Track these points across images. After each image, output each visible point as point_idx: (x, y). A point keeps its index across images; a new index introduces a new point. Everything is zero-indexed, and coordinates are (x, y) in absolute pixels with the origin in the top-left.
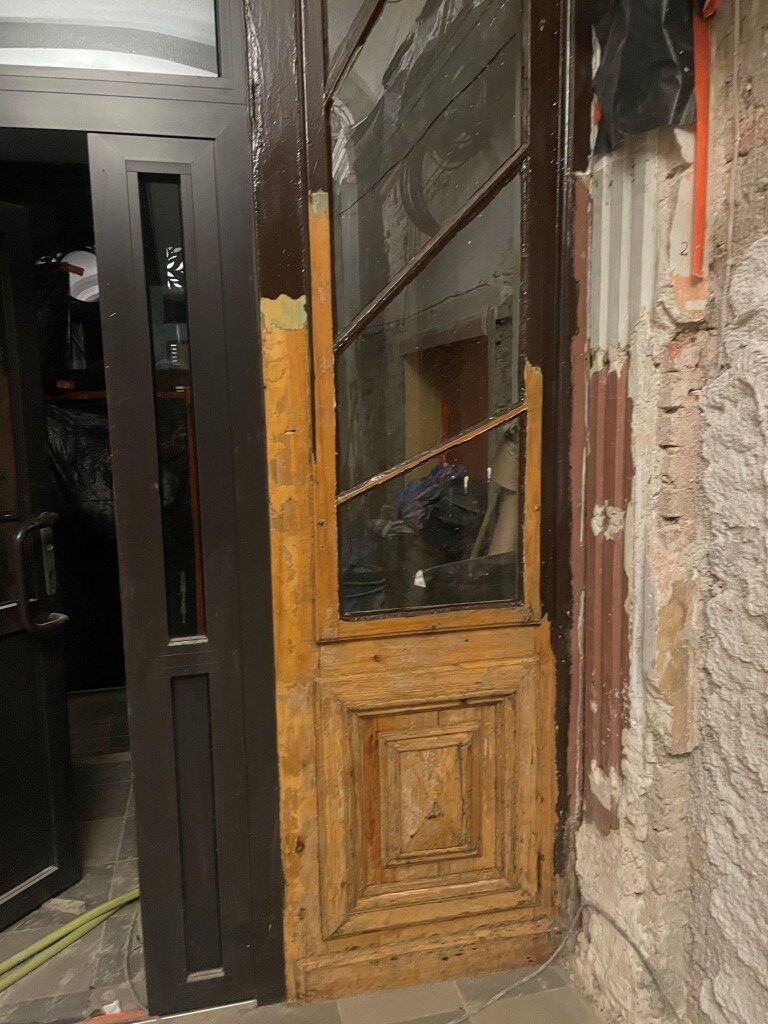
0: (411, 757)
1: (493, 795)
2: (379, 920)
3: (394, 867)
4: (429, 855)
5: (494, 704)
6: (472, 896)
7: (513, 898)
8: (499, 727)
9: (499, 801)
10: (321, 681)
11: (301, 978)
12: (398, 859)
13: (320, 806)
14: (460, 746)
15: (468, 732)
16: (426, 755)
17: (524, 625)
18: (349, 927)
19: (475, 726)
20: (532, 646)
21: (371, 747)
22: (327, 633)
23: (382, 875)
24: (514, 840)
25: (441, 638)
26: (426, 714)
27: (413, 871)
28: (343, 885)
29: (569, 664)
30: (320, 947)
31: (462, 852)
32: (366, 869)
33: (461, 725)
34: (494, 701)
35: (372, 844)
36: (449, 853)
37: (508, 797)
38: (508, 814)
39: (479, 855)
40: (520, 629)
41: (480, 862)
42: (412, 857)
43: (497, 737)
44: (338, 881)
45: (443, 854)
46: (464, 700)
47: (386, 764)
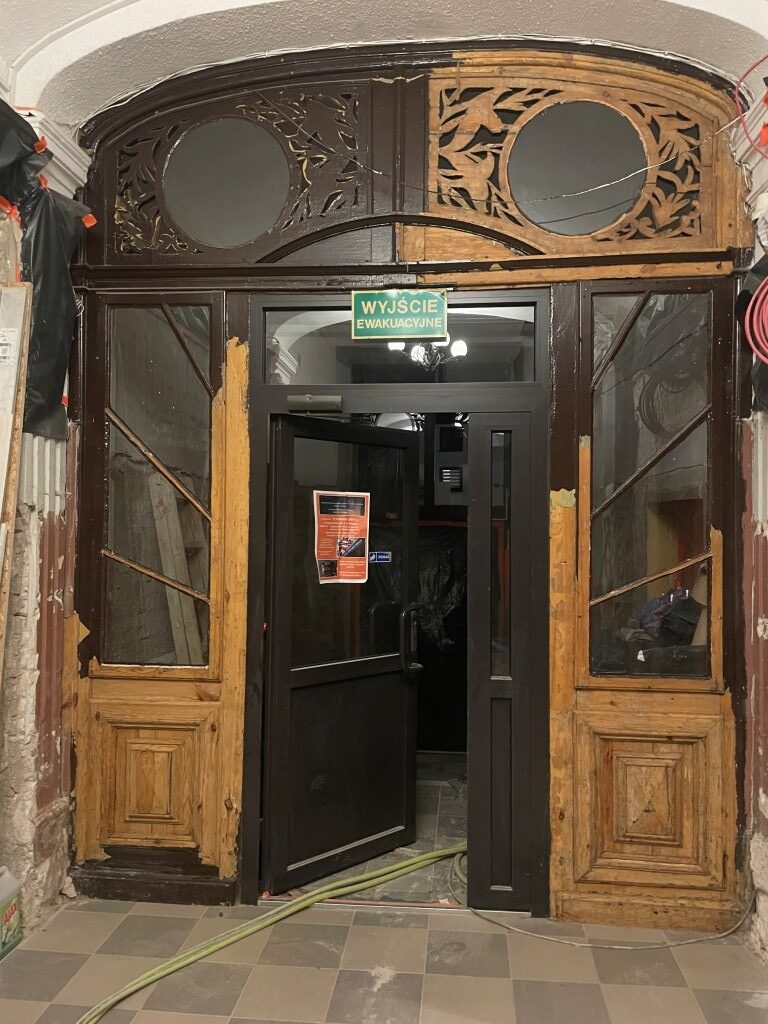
0: (634, 769)
1: (691, 806)
2: (612, 875)
3: (622, 842)
4: (646, 838)
5: (692, 743)
6: (675, 872)
7: (704, 881)
8: (695, 759)
9: (696, 811)
10: (577, 712)
11: (560, 903)
12: (624, 836)
13: (575, 793)
14: (667, 767)
15: (673, 759)
16: (644, 769)
17: (712, 692)
18: (591, 876)
19: (677, 756)
20: (718, 708)
21: (608, 760)
22: (582, 683)
23: (614, 846)
24: (705, 839)
25: (655, 695)
26: (645, 744)
27: (635, 848)
28: (588, 846)
29: (744, 722)
30: (572, 886)
31: (668, 840)
32: (603, 840)
33: (668, 753)
34: (690, 741)
35: (607, 824)
36: (659, 839)
37: (701, 809)
38: (701, 819)
39: (680, 846)
40: (710, 696)
41: (681, 852)
42: (633, 837)
43: (694, 766)
44: (585, 843)
45: (655, 839)
46: (670, 738)
47: (617, 772)
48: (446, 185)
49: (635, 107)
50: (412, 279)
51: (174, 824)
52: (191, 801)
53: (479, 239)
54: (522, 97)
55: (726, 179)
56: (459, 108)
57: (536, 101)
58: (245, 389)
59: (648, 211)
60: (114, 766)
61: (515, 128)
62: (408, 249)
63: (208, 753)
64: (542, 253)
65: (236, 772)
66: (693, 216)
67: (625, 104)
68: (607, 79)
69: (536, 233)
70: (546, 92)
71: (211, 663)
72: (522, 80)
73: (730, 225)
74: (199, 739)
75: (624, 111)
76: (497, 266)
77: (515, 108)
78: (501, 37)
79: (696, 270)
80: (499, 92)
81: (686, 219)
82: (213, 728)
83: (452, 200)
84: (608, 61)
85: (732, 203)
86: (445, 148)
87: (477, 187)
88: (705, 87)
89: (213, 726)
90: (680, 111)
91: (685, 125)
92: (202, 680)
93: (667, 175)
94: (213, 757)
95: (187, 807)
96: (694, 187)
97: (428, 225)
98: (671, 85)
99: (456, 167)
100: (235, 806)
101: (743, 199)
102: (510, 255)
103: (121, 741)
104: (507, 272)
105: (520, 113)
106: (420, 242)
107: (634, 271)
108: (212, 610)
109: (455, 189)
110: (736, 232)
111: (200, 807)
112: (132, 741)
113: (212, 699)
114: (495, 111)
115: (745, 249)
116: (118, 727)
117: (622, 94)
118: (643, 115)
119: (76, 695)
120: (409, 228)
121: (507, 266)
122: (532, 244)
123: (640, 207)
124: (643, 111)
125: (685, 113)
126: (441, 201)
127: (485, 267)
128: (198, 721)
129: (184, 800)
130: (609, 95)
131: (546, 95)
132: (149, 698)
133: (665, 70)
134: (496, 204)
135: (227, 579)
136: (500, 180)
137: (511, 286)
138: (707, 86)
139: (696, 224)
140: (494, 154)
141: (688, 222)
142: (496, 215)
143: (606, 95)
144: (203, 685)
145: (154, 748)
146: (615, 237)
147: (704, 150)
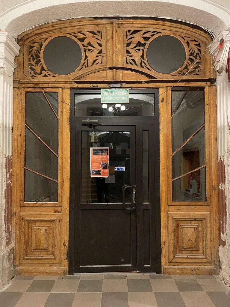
0: (185, 229)
1: (201, 239)
2: (179, 260)
3: (182, 250)
4: (189, 249)
5: (201, 220)
6: (197, 258)
7: (205, 261)
8: (202, 225)
9: (203, 240)
10: (168, 212)
11: (164, 269)
12: (183, 249)
13: (168, 237)
14: (195, 228)
15: (196, 225)
16: (188, 228)
17: (207, 206)
18: (173, 261)
20: (208, 210)
21: (178, 226)
22: (170, 204)
23: (180, 252)
24: (206, 248)
25: (191, 207)
26: (188, 221)
27: (186, 252)
28: (172, 252)
30: (168, 264)
31: (195, 249)
32: (177, 250)
35: (178, 245)
36: (193, 249)
37: (204, 240)
38: (205, 242)
39: (199, 251)
42: (185, 249)
43: (202, 227)
44: (171, 251)
45: (191, 249)
46: (195, 219)
47: (180, 230)
48: (129, 58)
49: (182, 38)
50: (119, 85)
51: (47, 251)
52: (53, 244)
53: (138, 74)
54: (150, 33)
55: (208, 59)
56: (132, 36)
57: (154, 35)
58: (69, 118)
59: (186, 67)
60: (28, 234)
61: (148, 42)
62: (117, 77)
63: (58, 229)
64: (157, 79)
65: (67, 234)
66: (199, 69)
67: (179, 37)
68: (174, 29)
69: (155, 73)
70: (157, 32)
71: (59, 201)
72: (150, 29)
73: (209, 72)
74: (55, 224)
75: (179, 38)
76: (144, 82)
77: (148, 36)
78: (144, 16)
79: (200, 85)
80: (143, 32)
81: (197, 70)
82: (59, 221)
83: (130, 63)
84: (175, 24)
85: (210, 65)
86: (128, 47)
87: (138, 59)
88: (202, 33)
89: (59, 220)
90: (195, 39)
91: (196, 43)
92: (56, 206)
93: (192, 57)
94: (59, 230)
95: (51, 246)
96: (199, 61)
97: (123, 70)
98: (192, 32)
99: (131, 53)
100: (66, 245)
101: (213, 65)
102: (147, 79)
103: (30, 226)
104: (146, 84)
105: (150, 38)
106: (121, 75)
107: (183, 84)
108: (59, 185)
109: (131, 59)
110: (211, 74)
111: (55, 246)
112: (34, 226)
113: (59, 212)
114: (143, 37)
115: (214, 78)
116: (29, 222)
117: (179, 34)
118: (185, 40)
119: (16, 212)
120: (118, 70)
121: (147, 82)
122: (154, 76)
123: (184, 66)
124: (185, 39)
125: (196, 40)
126: (127, 63)
127: (140, 82)
128: (55, 219)
129: (51, 243)
130: (175, 34)
131: (157, 33)
132: (39, 212)
133: (191, 27)
134: (143, 64)
135: (63, 175)
136: (144, 57)
137: (148, 88)
138: (203, 32)
139: (200, 71)
140: (142, 50)
141: (198, 71)
142: (143, 67)
143: (174, 34)
144: (56, 208)
145: (41, 228)
146: (177, 75)
147: (201, 50)
